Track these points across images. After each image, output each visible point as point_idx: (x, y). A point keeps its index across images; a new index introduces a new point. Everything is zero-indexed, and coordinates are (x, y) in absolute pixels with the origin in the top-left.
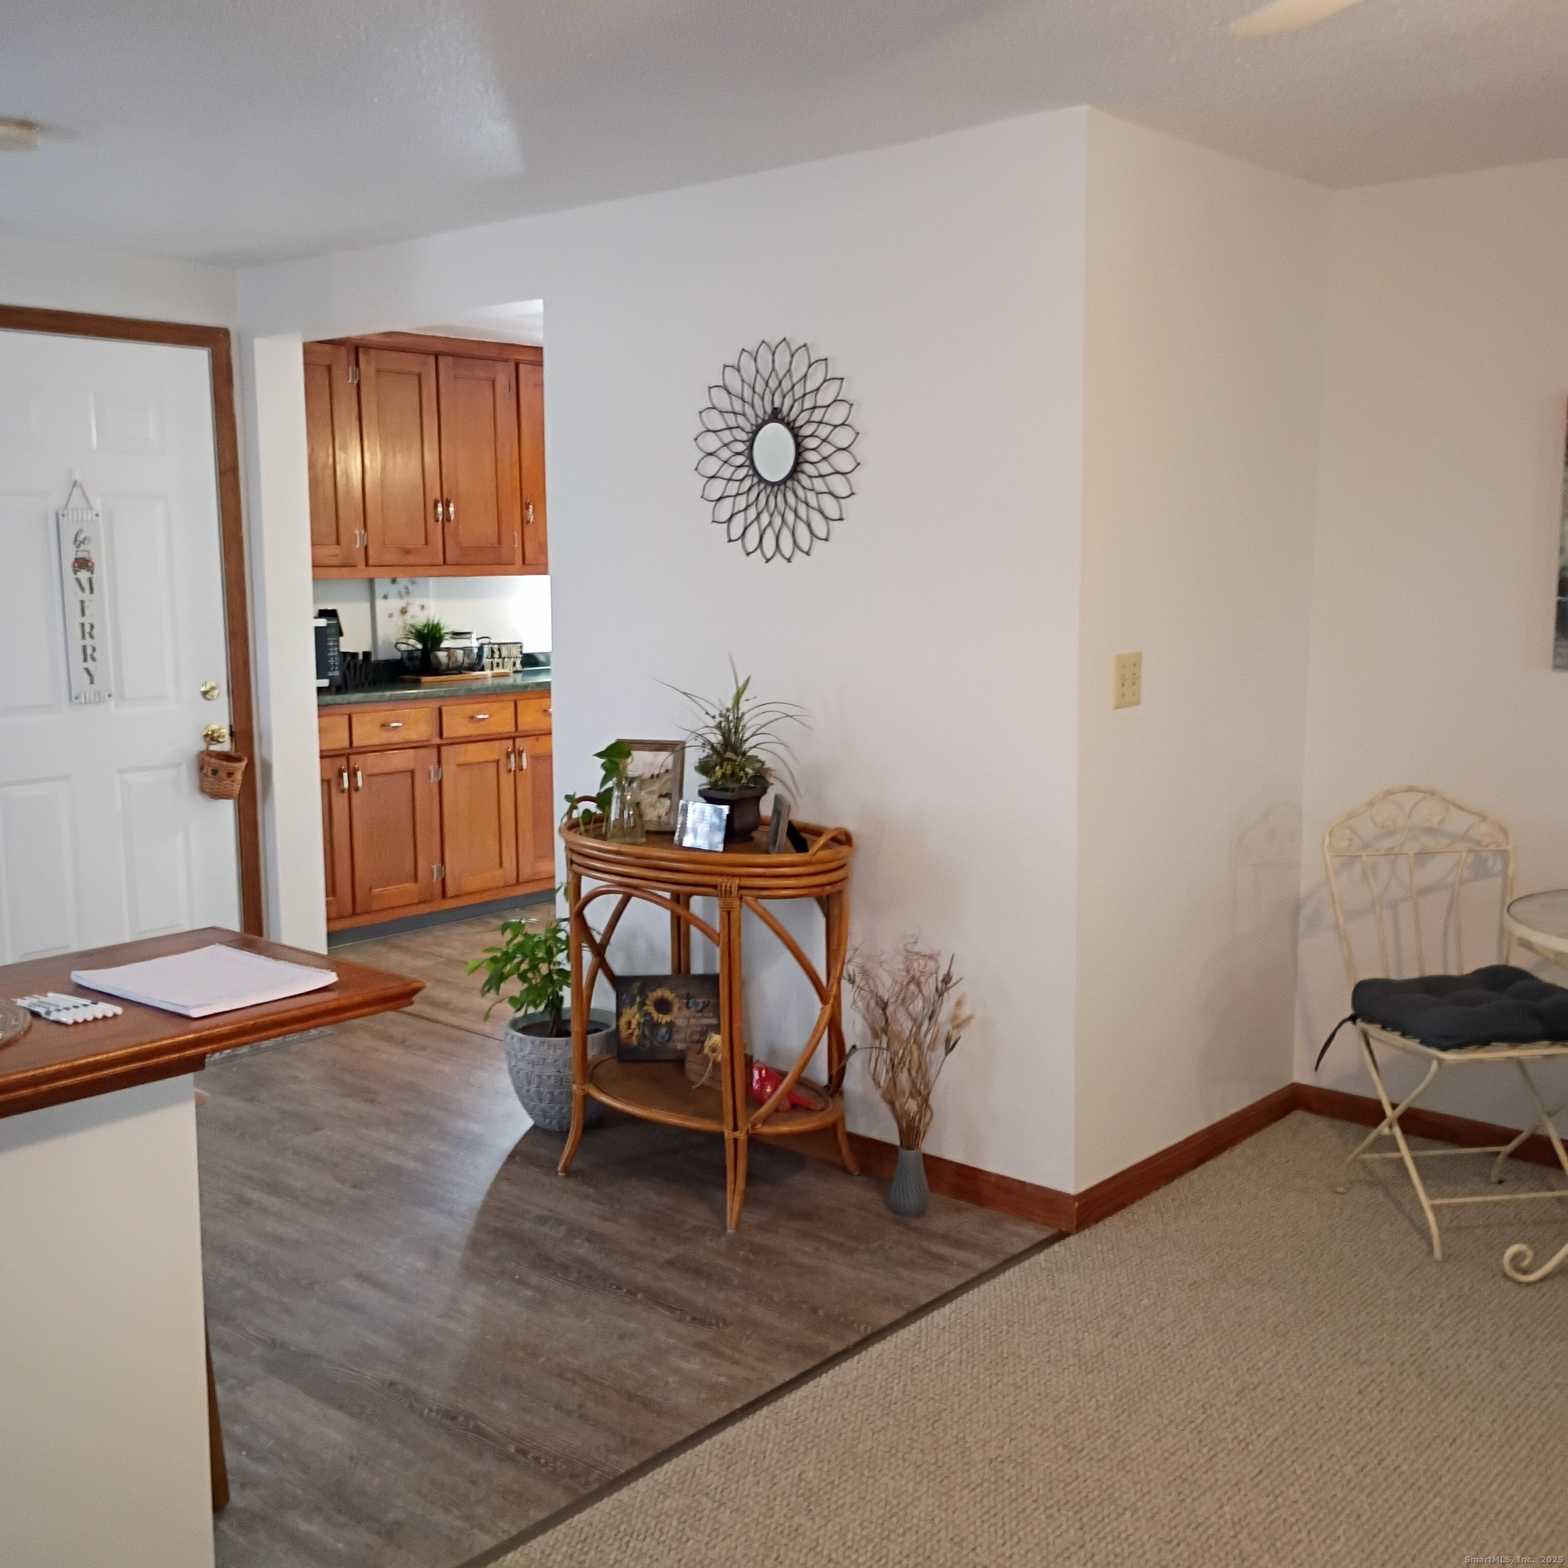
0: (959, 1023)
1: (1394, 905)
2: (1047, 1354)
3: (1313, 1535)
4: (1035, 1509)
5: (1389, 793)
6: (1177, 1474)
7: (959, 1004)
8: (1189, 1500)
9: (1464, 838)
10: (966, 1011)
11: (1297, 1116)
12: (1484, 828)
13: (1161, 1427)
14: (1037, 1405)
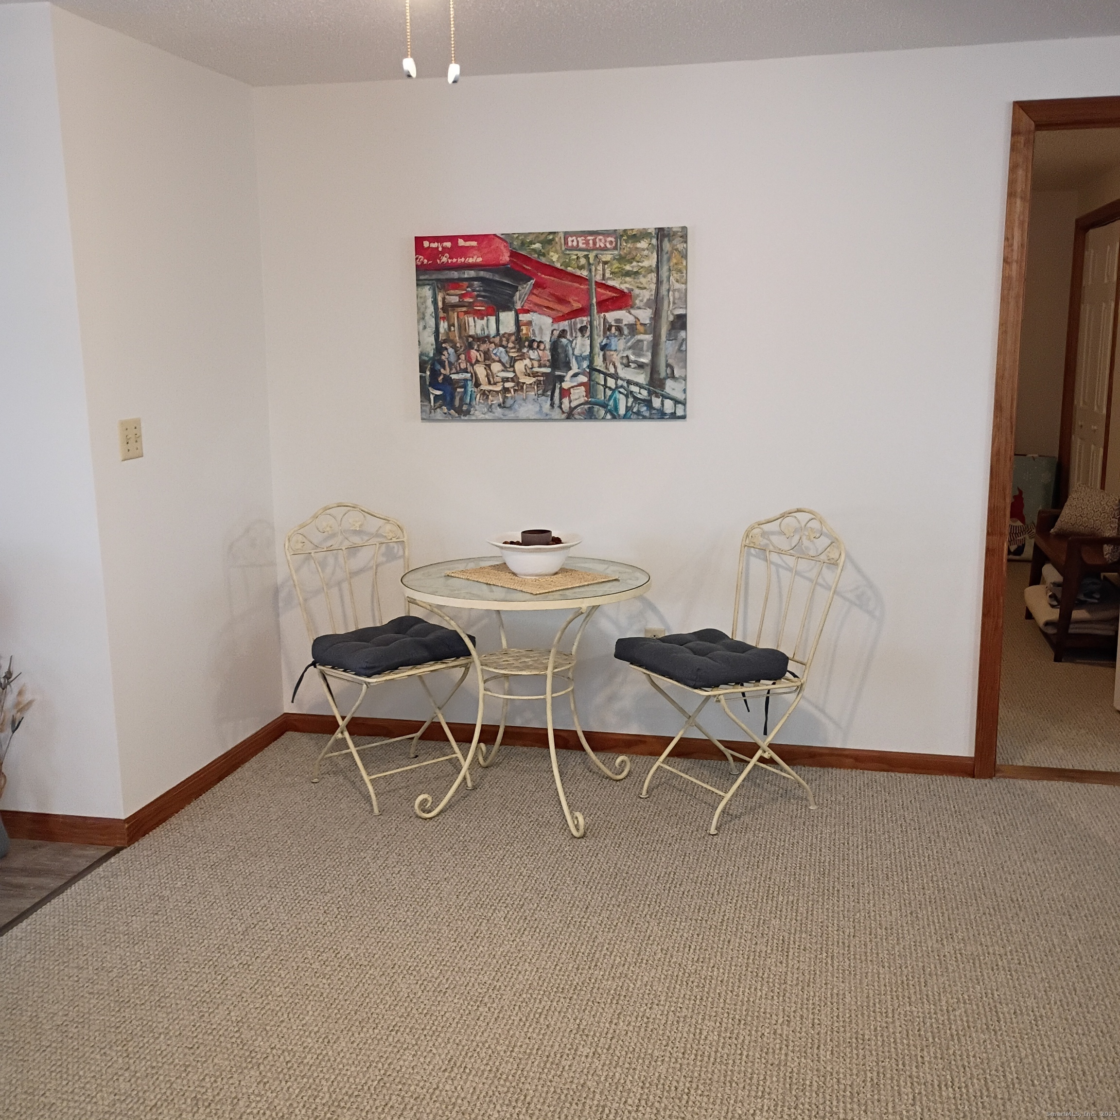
0: (22, 707)
1: (339, 584)
2: (103, 938)
3: (291, 1015)
4: (92, 1052)
5: (326, 509)
6: (199, 999)
7: (20, 693)
8: (207, 1015)
9: (378, 535)
10: (27, 697)
11: (289, 734)
12: (388, 527)
13: (188, 969)
14: (95, 977)
